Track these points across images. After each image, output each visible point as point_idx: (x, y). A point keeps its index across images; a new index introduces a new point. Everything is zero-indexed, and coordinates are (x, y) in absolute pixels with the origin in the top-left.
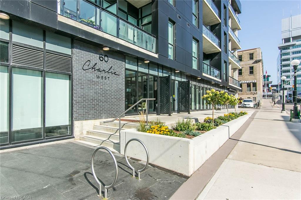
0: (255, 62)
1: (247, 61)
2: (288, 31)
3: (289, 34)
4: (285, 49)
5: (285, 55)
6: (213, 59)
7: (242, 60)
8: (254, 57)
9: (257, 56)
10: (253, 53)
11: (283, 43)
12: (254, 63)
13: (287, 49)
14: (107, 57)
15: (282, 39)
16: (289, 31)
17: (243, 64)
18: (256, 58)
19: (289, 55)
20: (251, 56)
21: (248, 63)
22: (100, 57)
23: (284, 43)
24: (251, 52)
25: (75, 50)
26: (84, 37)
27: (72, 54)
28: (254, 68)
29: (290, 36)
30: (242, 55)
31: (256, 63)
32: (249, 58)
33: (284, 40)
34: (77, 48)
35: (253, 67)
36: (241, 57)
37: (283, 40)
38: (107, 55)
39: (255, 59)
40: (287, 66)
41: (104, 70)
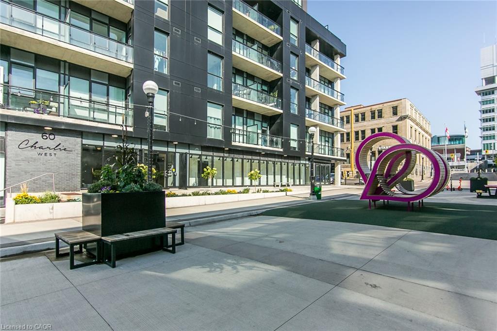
0: (400, 119)
1: (389, 117)
2: (491, 66)
3: (492, 70)
4: (486, 95)
5: (487, 104)
6: (276, 122)
7: (383, 116)
8: (398, 112)
9: (403, 110)
10: (397, 106)
11: (483, 85)
12: (398, 120)
13: (490, 94)
14: (53, 134)
15: (482, 79)
16: (493, 67)
17: (383, 121)
18: (401, 112)
19: (493, 103)
20: (395, 111)
21: (391, 121)
22: (42, 136)
23: (486, 85)
24: (395, 104)
25: (9, 132)
26: (13, 122)
27: (6, 135)
28: (398, 128)
29: (493, 74)
30: (382, 109)
31: (402, 120)
32: (392, 113)
33: (486, 81)
34: (12, 130)
35: (397, 126)
36: (381, 112)
37: (484, 81)
38: (53, 133)
39: (399, 115)
40: (490, 121)
41: (48, 147)
